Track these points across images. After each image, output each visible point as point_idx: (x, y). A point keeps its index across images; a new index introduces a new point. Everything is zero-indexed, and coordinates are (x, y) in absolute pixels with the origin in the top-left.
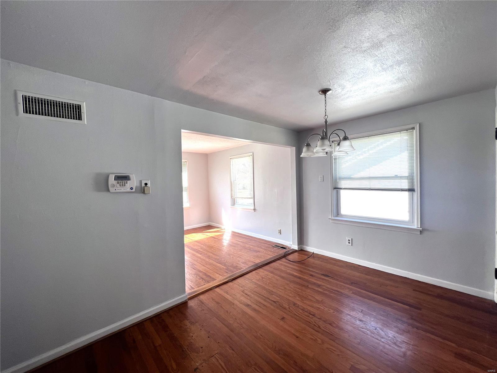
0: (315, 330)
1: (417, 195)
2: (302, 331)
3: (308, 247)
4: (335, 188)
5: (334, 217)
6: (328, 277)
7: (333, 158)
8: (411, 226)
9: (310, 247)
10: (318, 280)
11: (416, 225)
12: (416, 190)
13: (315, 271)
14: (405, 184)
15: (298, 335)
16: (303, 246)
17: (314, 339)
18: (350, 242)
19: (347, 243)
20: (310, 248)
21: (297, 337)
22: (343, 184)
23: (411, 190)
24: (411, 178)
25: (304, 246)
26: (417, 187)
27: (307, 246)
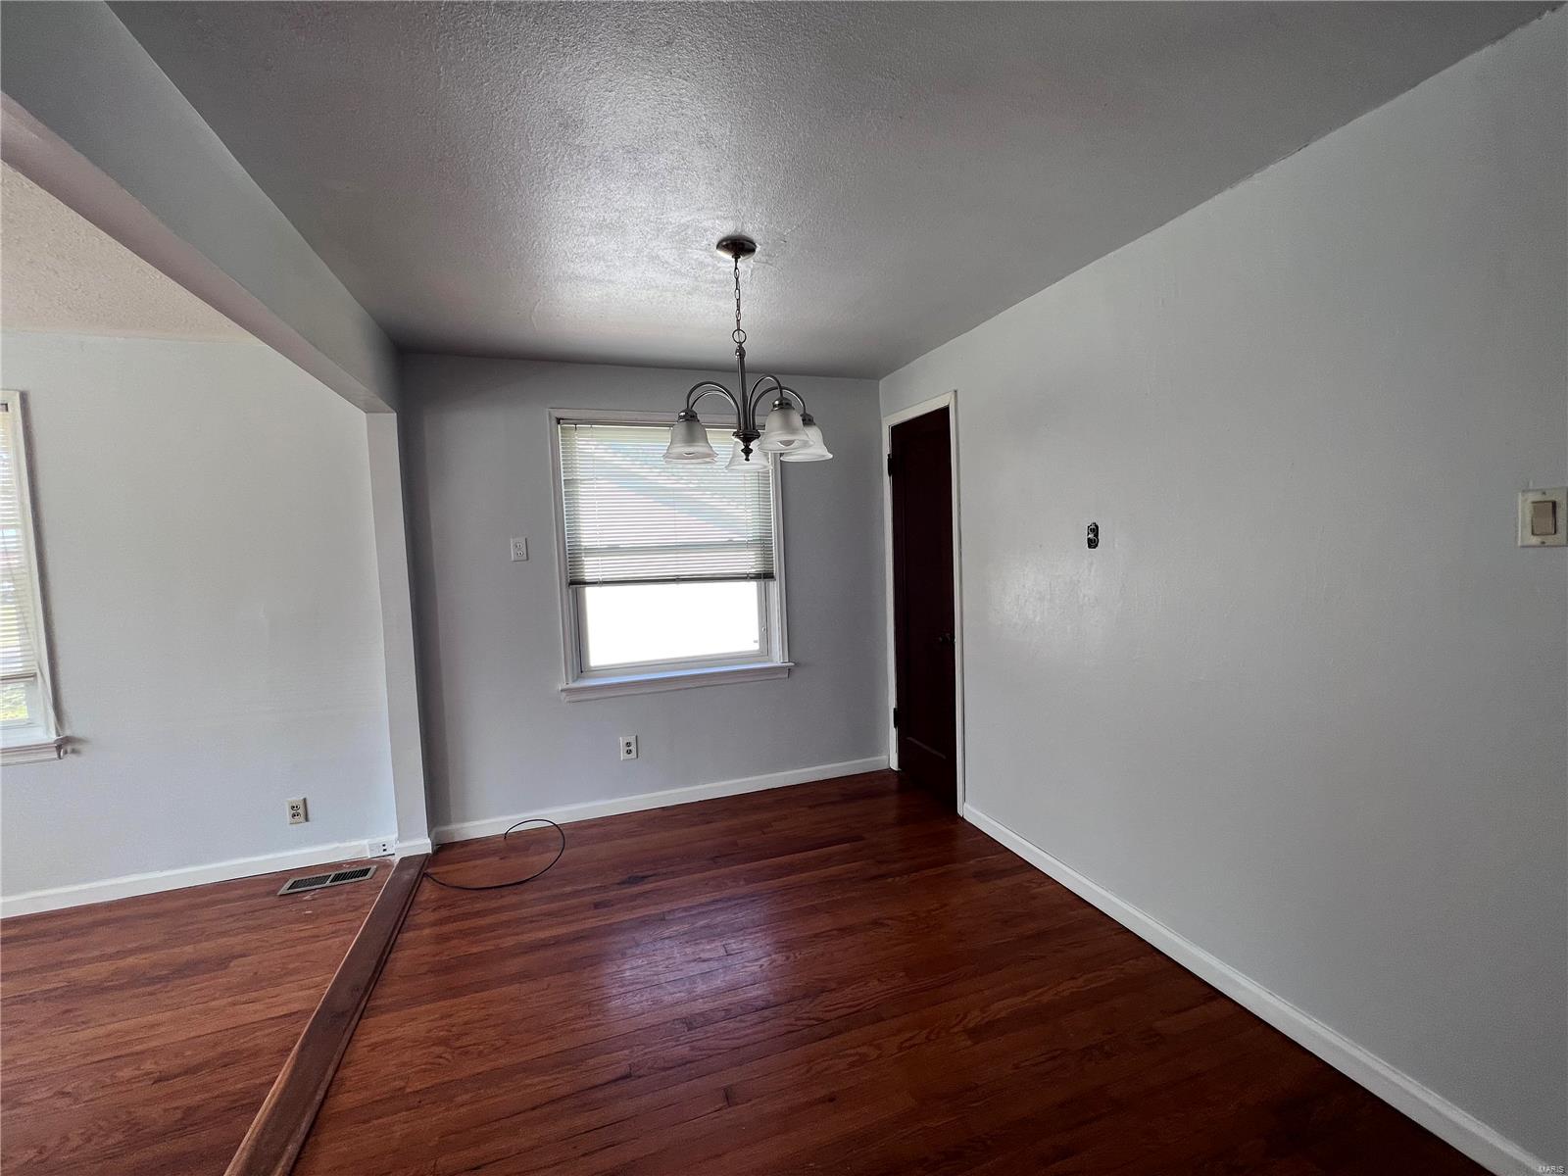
0: (827, 1037)
1: (775, 587)
2: (813, 1072)
3: (466, 825)
4: (573, 583)
5: (574, 681)
6: (646, 880)
7: (563, 478)
8: (765, 662)
9: (478, 819)
10: (634, 908)
11: (778, 658)
12: (777, 578)
13: (583, 887)
14: (750, 562)
15: (822, 1092)
16: (445, 828)
17: (857, 1057)
18: (633, 748)
19: (623, 755)
20: (477, 823)
21: (832, 1100)
22: (591, 568)
23: (765, 576)
24: (763, 545)
25: (453, 827)
26: (777, 568)
27: (464, 820)
